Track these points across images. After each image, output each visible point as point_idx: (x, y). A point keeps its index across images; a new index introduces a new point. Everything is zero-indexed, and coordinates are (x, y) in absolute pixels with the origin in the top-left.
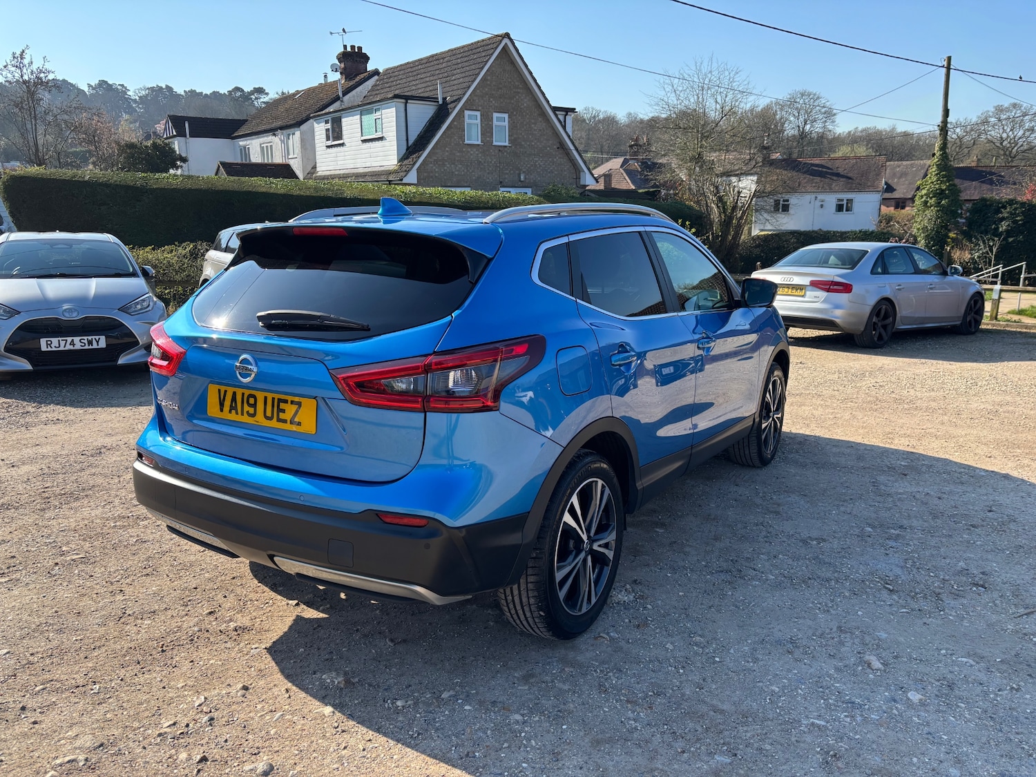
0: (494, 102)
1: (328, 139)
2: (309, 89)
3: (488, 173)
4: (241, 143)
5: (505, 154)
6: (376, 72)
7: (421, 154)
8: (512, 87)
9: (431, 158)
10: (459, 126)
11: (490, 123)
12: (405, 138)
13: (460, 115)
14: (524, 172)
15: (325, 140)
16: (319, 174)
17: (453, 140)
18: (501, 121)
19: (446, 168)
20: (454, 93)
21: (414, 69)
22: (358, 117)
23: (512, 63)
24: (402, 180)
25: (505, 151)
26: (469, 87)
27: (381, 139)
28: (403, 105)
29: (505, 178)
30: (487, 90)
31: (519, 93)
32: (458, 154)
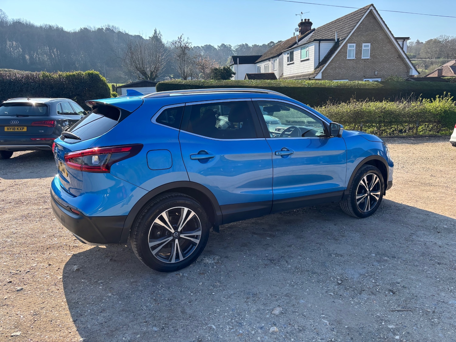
0: (363, 38)
1: (288, 61)
2: (287, 40)
3: (358, 72)
4: (258, 65)
5: (368, 62)
6: (314, 30)
7: (324, 66)
8: (374, 30)
9: (329, 67)
10: (344, 51)
11: (361, 48)
12: (318, 59)
13: (345, 45)
14: (377, 71)
15: (287, 61)
16: (284, 76)
17: (341, 58)
18: (366, 47)
19: (336, 71)
20: (343, 36)
21: (329, 26)
22: (300, 50)
23: (375, 18)
24: (314, 78)
25: (368, 61)
26: (350, 32)
27: (308, 60)
28: (318, 44)
29: (367, 74)
30: (360, 33)
31: (377, 32)
32: (343, 64)
